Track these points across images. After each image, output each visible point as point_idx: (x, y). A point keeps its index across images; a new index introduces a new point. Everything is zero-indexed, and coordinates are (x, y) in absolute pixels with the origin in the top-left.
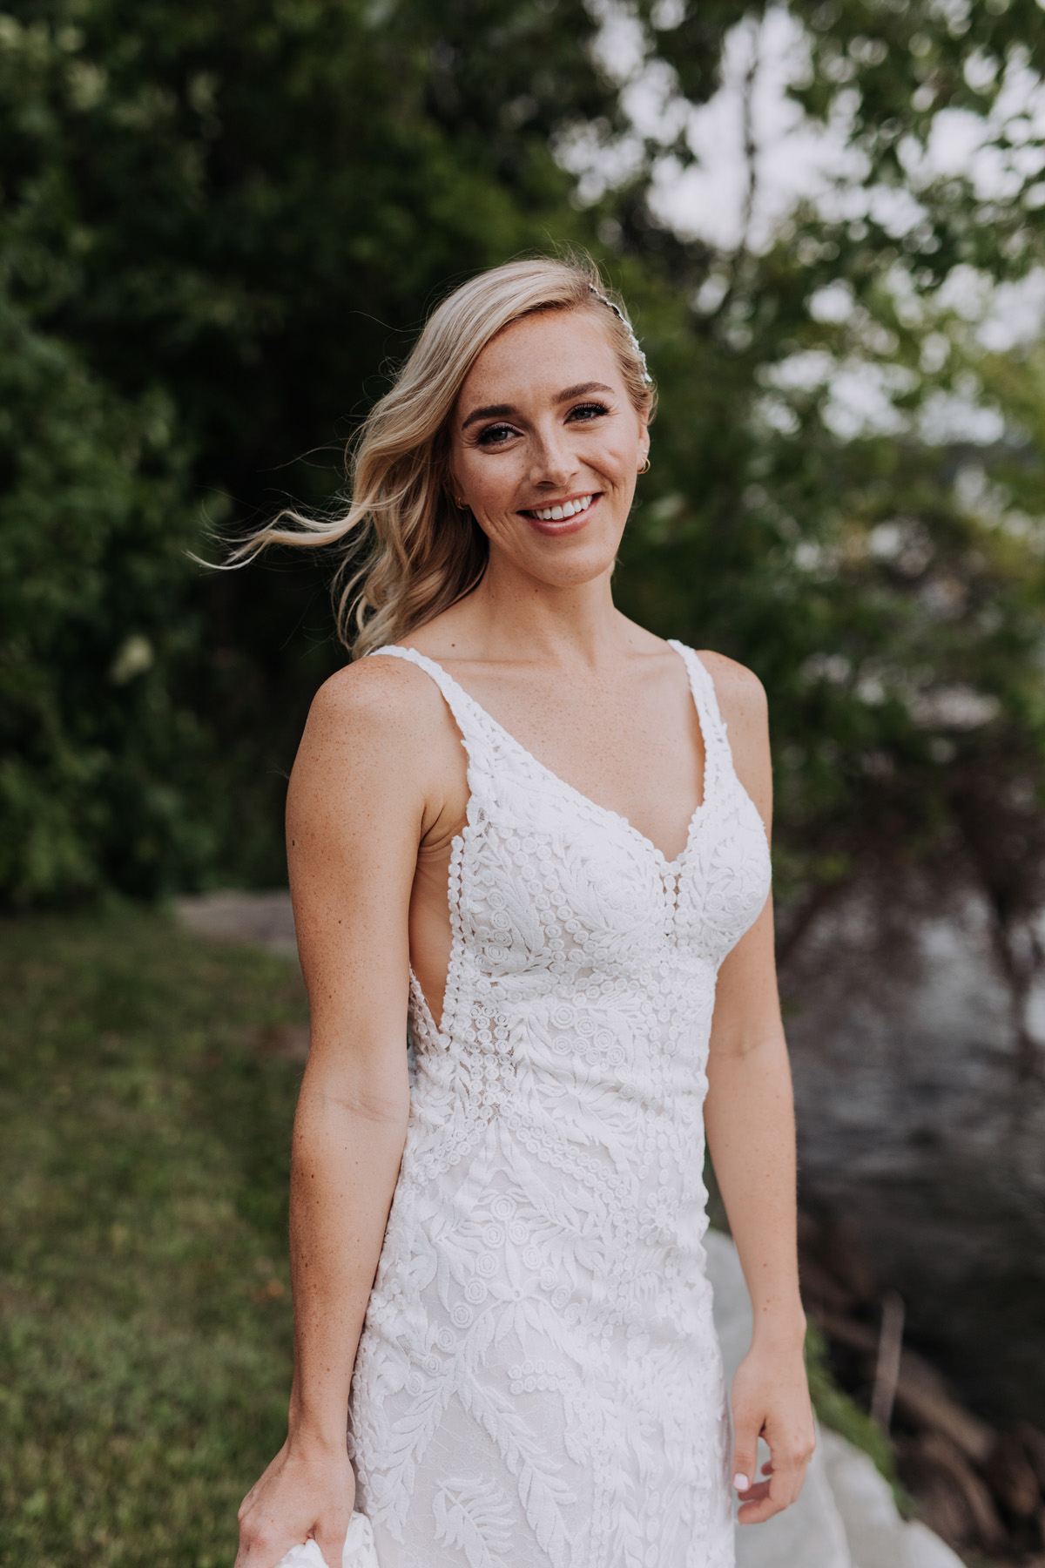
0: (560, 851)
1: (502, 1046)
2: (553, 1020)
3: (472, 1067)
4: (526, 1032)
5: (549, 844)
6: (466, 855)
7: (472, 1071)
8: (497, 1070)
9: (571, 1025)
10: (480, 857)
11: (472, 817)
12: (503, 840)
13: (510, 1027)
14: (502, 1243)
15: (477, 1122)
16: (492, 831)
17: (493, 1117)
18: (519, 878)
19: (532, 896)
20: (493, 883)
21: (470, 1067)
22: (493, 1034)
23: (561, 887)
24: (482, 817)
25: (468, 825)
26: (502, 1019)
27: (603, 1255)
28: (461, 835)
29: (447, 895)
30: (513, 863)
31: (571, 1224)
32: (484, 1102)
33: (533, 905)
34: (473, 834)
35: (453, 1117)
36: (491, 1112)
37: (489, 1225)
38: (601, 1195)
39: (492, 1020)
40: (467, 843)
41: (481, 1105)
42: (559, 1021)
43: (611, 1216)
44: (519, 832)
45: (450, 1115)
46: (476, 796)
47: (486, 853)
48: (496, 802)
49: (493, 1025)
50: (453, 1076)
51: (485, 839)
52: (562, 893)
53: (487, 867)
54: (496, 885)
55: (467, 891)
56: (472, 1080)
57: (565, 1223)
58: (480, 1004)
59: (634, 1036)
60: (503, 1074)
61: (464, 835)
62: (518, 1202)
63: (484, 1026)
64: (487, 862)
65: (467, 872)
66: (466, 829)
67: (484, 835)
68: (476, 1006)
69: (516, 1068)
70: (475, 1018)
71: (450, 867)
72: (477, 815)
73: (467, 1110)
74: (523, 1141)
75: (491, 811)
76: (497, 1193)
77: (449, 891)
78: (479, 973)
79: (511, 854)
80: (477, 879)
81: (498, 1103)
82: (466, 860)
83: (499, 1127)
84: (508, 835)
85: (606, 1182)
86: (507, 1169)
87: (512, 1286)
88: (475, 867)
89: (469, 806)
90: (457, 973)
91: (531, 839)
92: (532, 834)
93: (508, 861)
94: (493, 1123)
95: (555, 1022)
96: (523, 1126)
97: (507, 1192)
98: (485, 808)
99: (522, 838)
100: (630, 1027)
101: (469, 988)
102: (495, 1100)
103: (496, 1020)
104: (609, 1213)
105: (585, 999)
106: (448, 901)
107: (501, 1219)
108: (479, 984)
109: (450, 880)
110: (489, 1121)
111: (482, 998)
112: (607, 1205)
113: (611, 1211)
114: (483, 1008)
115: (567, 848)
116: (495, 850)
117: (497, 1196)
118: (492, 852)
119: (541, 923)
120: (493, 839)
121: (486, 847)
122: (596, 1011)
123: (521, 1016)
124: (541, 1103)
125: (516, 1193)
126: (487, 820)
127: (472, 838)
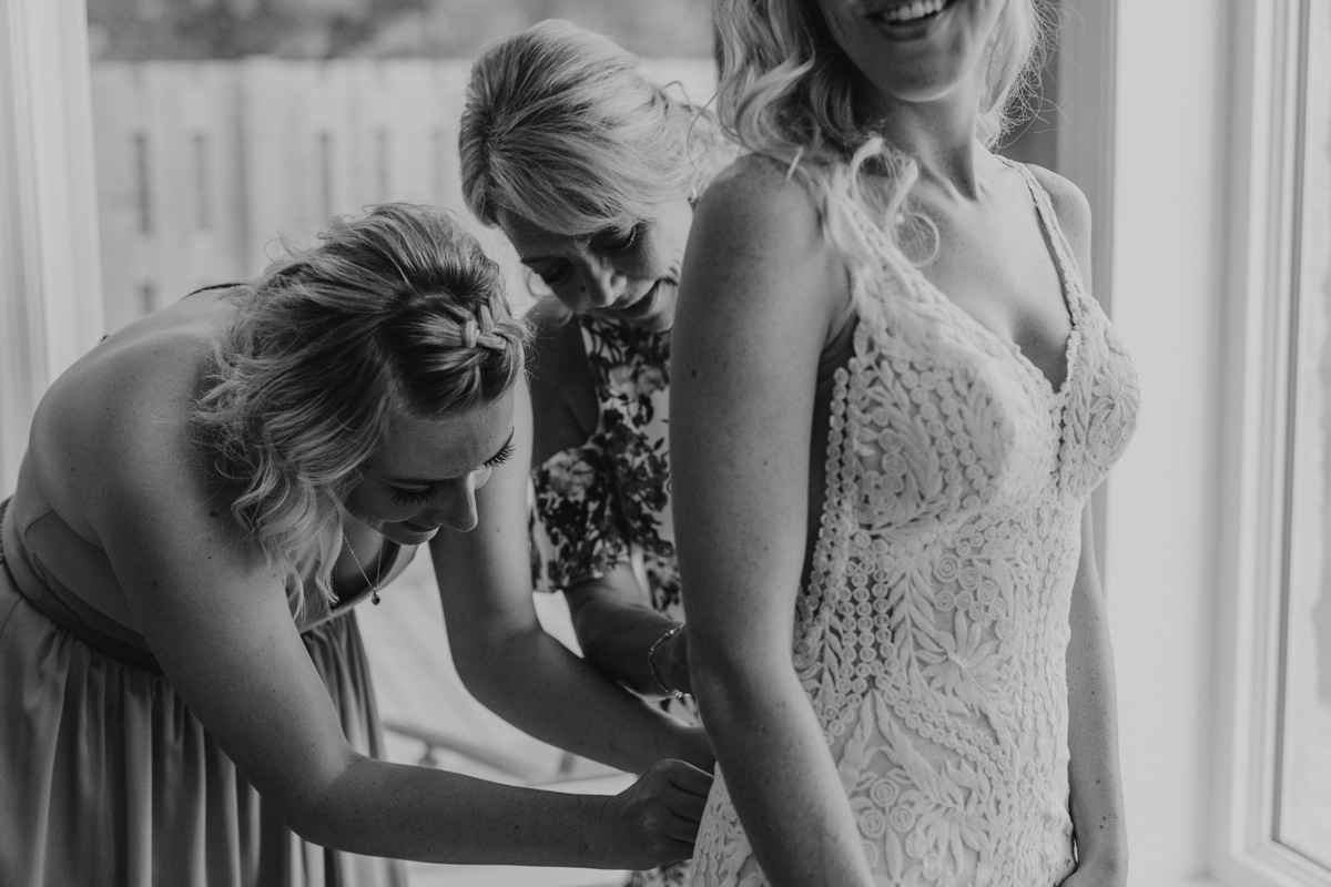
0: (962, 388)
1: (881, 606)
2: (936, 574)
3: (845, 632)
4: (907, 588)
5: (951, 380)
6: (853, 391)
7: (844, 636)
8: (872, 635)
9: (955, 578)
10: (870, 392)
11: (860, 346)
12: (898, 375)
13: (891, 584)
14: (882, 832)
15: (850, 696)
16: (885, 363)
17: (867, 691)
18: (918, 419)
19: (933, 440)
20: (886, 423)
21: (841, 632)
22: (871, 592)
23: (966, 430)
24: (871, 346)
25: (854, 355)
26: (881, 576)
27: (988, 834)
28: (846, 366)
29: (827, 435)
30: (912, 402)
31: (955, 802)
32: (858, 674)
33: (934, 449)
34: (861, 365)
35: (821, 692)
36: (866, 686)
37: (867, 812)
38: (984, 770)
39: (870, 577)
40: (853, 377)
41: (855, 677)
42: (944, 575)
43: (994, 791)
44: (917, 365)
45: (818, 689)
46: (865, 323)
47: (878, 388)
48: (887, 330)
49: (872, 582)
50: (821, 644)
51: (877, 372)
52: (965, 435)
53: (879, 404)
54: (890, 426)
55: (855, 432)
56: (843, 647)
57: (949, 803)
58: (857, 561)
59: (1015, 587)
60: (879, 640)
61: (851, 367)
62: (900, 785)
63: (861, 585)
64: (879, 399)
65: (855, 410)
66: (852, 361)
67: (875, 367)
68: (853, 563)
69: (893, 632)
70: (850, 575)
71: (833, 404)
72: (865, 344)
73: (838, 683)
74: (902, 716)
75: (882, 339)
76: (876, 776)
77: (831, 433)
78: (857, 526)
79: (908, 391)
80: (868, 418)
81: (873, 674)
82: (853, 395)
83: (874, 700)
84: (903, 369)
85: (989, 754)
86: (886, 749)
87: (890, 878)
88: (866, 404)
89: (857, 334)
90: (832, 526)
91: (929, 373)
92: (931, 369)
93: (905, 399)
94: (869, 697)
95: (939, 577)
96: (902, 700)
97: (888, 774)
98: (876, 338)
99: (919, 373)
100: (1012, 578)
101: (847, 543)
102: (871, 672)
103: (875, 577)
104: (992, 787)
105: (970, 549)
106: (828, 443)
107: (881, 805)
108: (857, 538)
109: (832, 420)
110: (863, 695)
111: (861, 554)
112: (990, 779)
113: (995, 785)
114: (860, 565)
115: (970, 385)
116: (889, 385)
117: (876, 780)
118: (886, 388)
119: (941, 469)
120: (886, 373)
121: (878, 382)
122: (981, 561)
123: (902, 571)
124: (921, 671)
125: (898, 775)
126: (877, 350)
127: (860, 370)
